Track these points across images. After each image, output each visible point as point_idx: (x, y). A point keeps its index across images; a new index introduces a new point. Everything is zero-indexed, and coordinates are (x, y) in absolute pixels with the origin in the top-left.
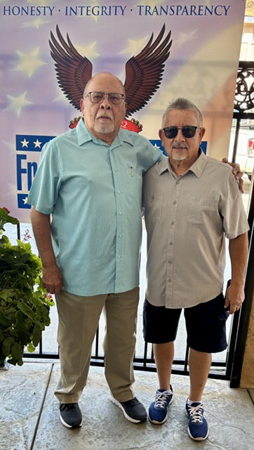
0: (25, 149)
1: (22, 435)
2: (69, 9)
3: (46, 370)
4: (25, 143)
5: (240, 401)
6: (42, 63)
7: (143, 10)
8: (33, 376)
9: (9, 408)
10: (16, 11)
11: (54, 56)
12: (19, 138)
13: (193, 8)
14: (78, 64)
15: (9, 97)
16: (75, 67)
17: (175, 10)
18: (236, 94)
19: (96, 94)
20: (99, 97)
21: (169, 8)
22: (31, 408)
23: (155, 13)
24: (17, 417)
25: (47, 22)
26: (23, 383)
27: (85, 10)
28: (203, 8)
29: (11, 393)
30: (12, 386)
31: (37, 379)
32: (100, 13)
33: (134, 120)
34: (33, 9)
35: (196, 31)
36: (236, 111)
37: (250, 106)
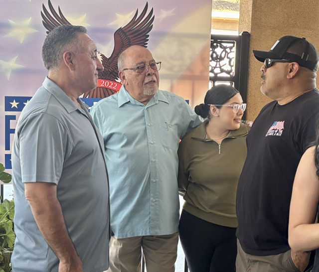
0: (14, 109)
4: (14, 104)
6: (34, 31)
11: (46, 25)
12: (8, 100)
18: (211, 61)
35: (174, 9)
36: (212, 75)
37: (222, 71)
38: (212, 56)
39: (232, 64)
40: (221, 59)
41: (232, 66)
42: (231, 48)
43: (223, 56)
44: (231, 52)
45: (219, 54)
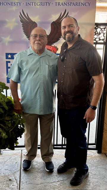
0: (10, 58)
1: (14, 179)
2: (27, 3)
3: (19, 153)
4: (10, 56)
5: (102, 158)
6: (16, 24)
7: (57, 4)
8: (14, 156)
9: (6, 169)
10: (5, 4)
11: (22, 21)
12: (7, 54)
13: (77, 3)
14: (31, 24)
15: (3, 38)
16: (30, 25)
17: (70, 4)
18: (95, 35)
19: (34, 35)
20: (36, 36)
21: (67, 3)
22: (16, 168)
23: (62, 5)
24: (11, 172)
25: (18, 8)
26: (10, 158)
27: (34, 4)
28: (81, 3)
29: (6, 163)
30: (6, 160)
31: (16, 156)
32: (40, 5)
33: (55, 46)
34: (12, 3)
35: (78, 12)
36: (95, 42)
37: (100, 40)
38: (95, 33)
39: (105, 36)
40: (100, 34)
41: (104, 37)
42: (105, 28)
43: (101, 32)
44: (104, 30)
45: (98, 32)
